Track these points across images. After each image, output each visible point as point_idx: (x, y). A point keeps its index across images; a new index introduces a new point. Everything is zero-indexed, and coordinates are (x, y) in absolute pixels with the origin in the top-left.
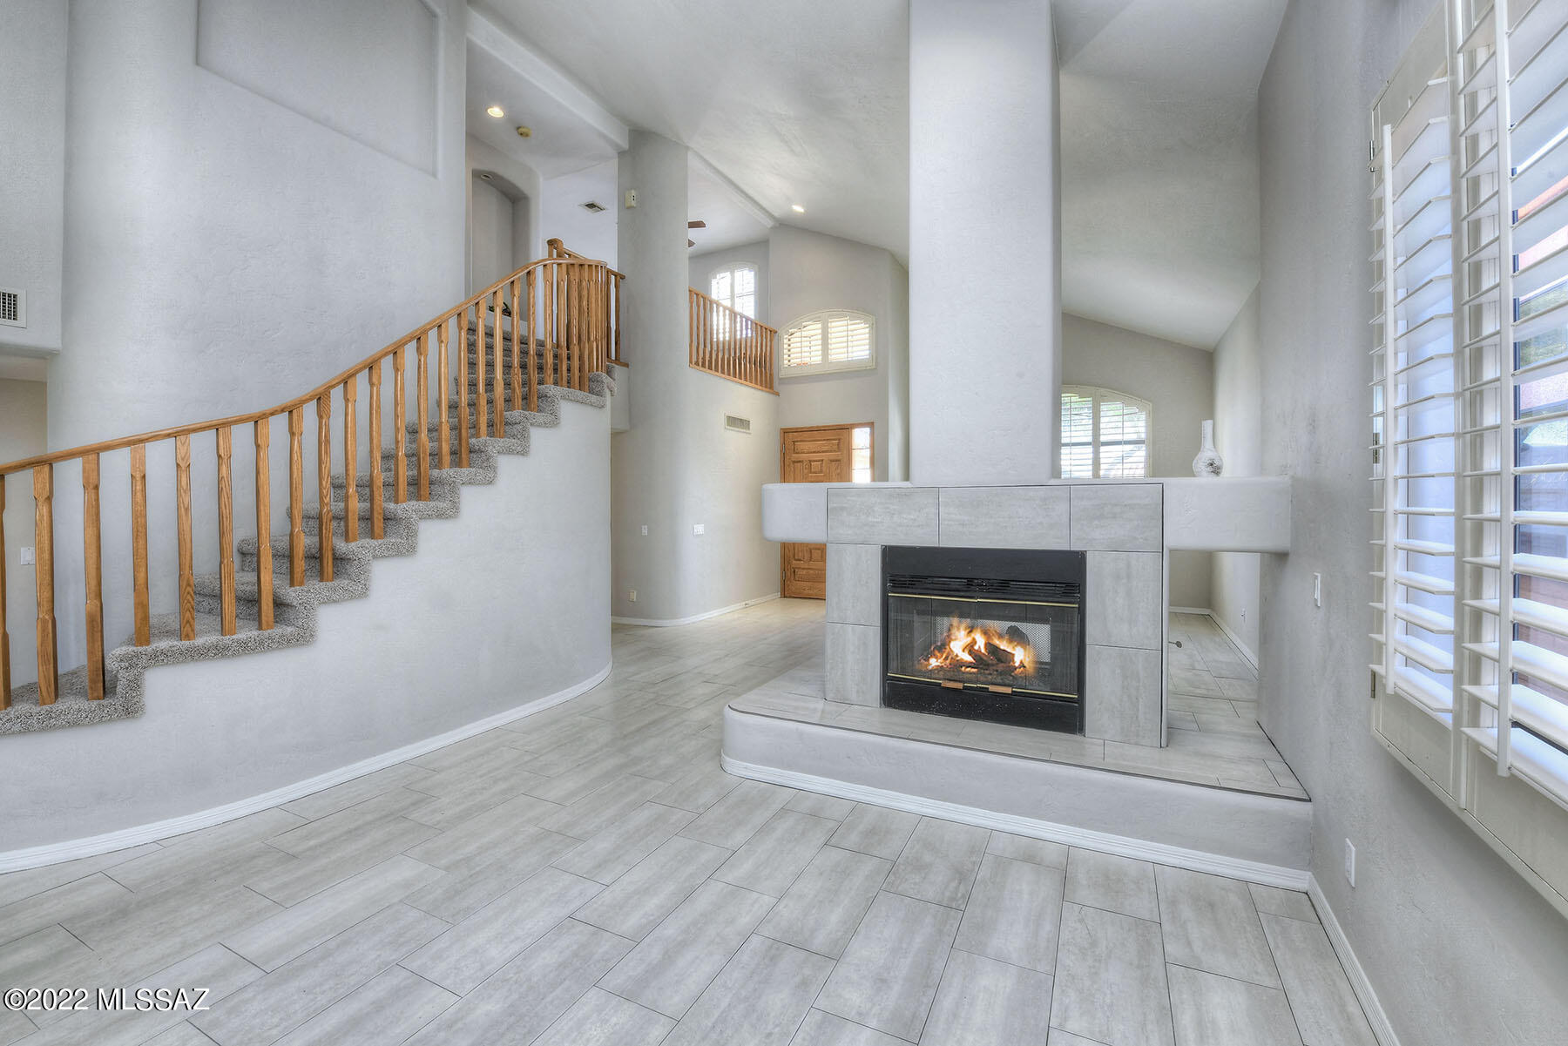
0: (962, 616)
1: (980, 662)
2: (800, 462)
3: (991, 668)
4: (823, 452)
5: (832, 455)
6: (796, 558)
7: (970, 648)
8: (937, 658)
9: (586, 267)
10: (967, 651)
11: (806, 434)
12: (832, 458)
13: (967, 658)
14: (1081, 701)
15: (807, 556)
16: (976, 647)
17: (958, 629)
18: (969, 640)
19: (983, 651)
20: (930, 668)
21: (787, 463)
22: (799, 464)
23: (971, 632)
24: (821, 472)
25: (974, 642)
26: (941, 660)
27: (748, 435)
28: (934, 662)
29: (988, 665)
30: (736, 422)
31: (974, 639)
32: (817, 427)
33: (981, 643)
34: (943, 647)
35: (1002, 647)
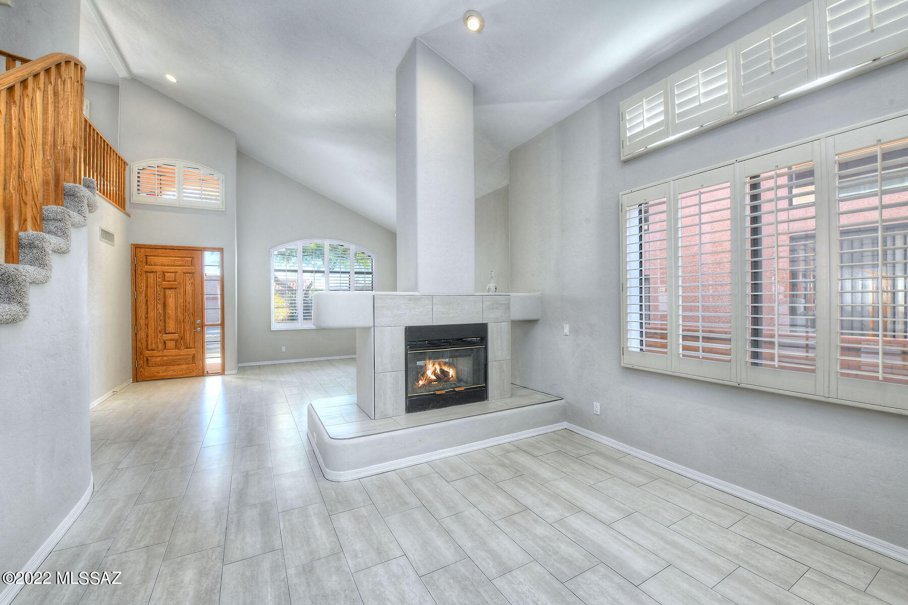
0: (430, 359)
1: (438, 379)
2: (153, 272)
3: (442, 380)
4: (177, 266)
5: (185, 269)
6: (150, 348)
7: (434, 373)
8: (422, 380)
9: (72, 64)
10: (433, 374)
11: (160, 251)
12: (185, 271)
13: (434, 378)
14: (486, 387)
15: (161, 346)
16: (436, 372)
17: (429, 364)
18: (434, 368)
19: (439, 373)
20: (420, 386)
21: (139, 272)
22: (152, 275)
23: (434, 364)
24: (175, 281)
25: (436, 369)
26: (424, 381)
27: (113, 247)
28: (421, 383)
29: (441, 379)
30: (107, 235)
31: (435, 368)
32: (172, 246)
33: (438, 370)
34: (424, 374)
35: (445, 370)
